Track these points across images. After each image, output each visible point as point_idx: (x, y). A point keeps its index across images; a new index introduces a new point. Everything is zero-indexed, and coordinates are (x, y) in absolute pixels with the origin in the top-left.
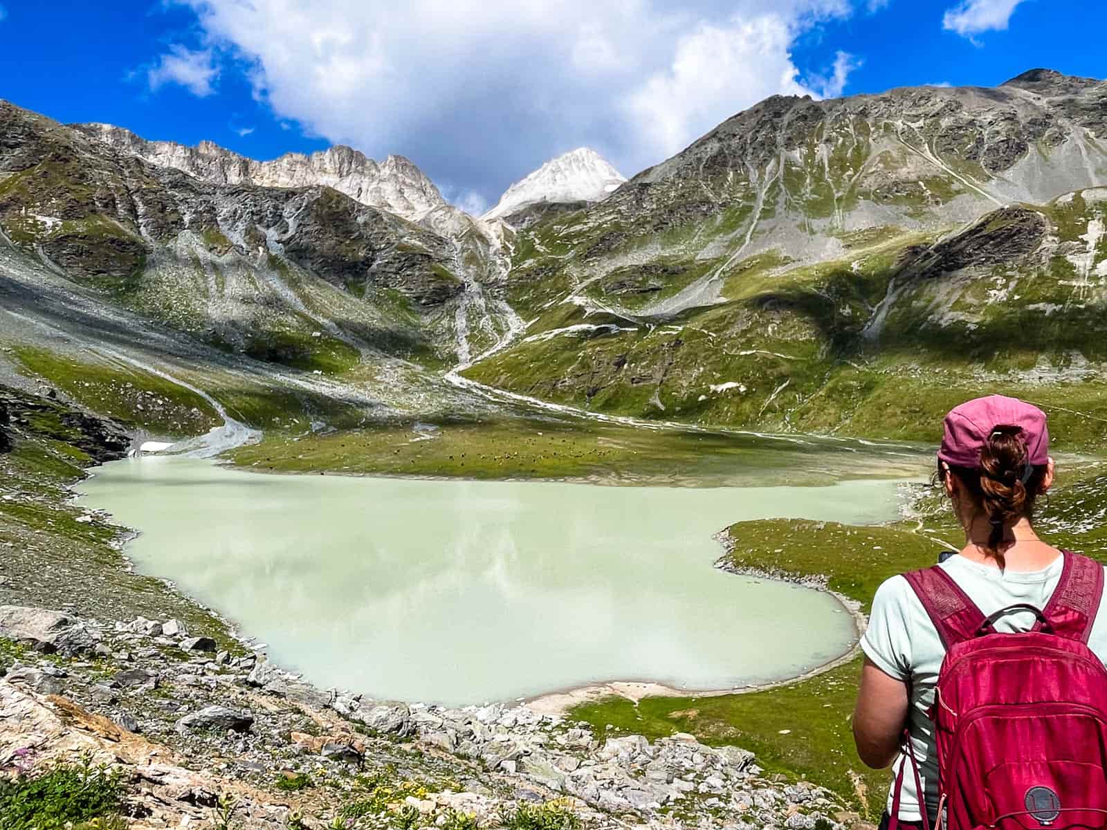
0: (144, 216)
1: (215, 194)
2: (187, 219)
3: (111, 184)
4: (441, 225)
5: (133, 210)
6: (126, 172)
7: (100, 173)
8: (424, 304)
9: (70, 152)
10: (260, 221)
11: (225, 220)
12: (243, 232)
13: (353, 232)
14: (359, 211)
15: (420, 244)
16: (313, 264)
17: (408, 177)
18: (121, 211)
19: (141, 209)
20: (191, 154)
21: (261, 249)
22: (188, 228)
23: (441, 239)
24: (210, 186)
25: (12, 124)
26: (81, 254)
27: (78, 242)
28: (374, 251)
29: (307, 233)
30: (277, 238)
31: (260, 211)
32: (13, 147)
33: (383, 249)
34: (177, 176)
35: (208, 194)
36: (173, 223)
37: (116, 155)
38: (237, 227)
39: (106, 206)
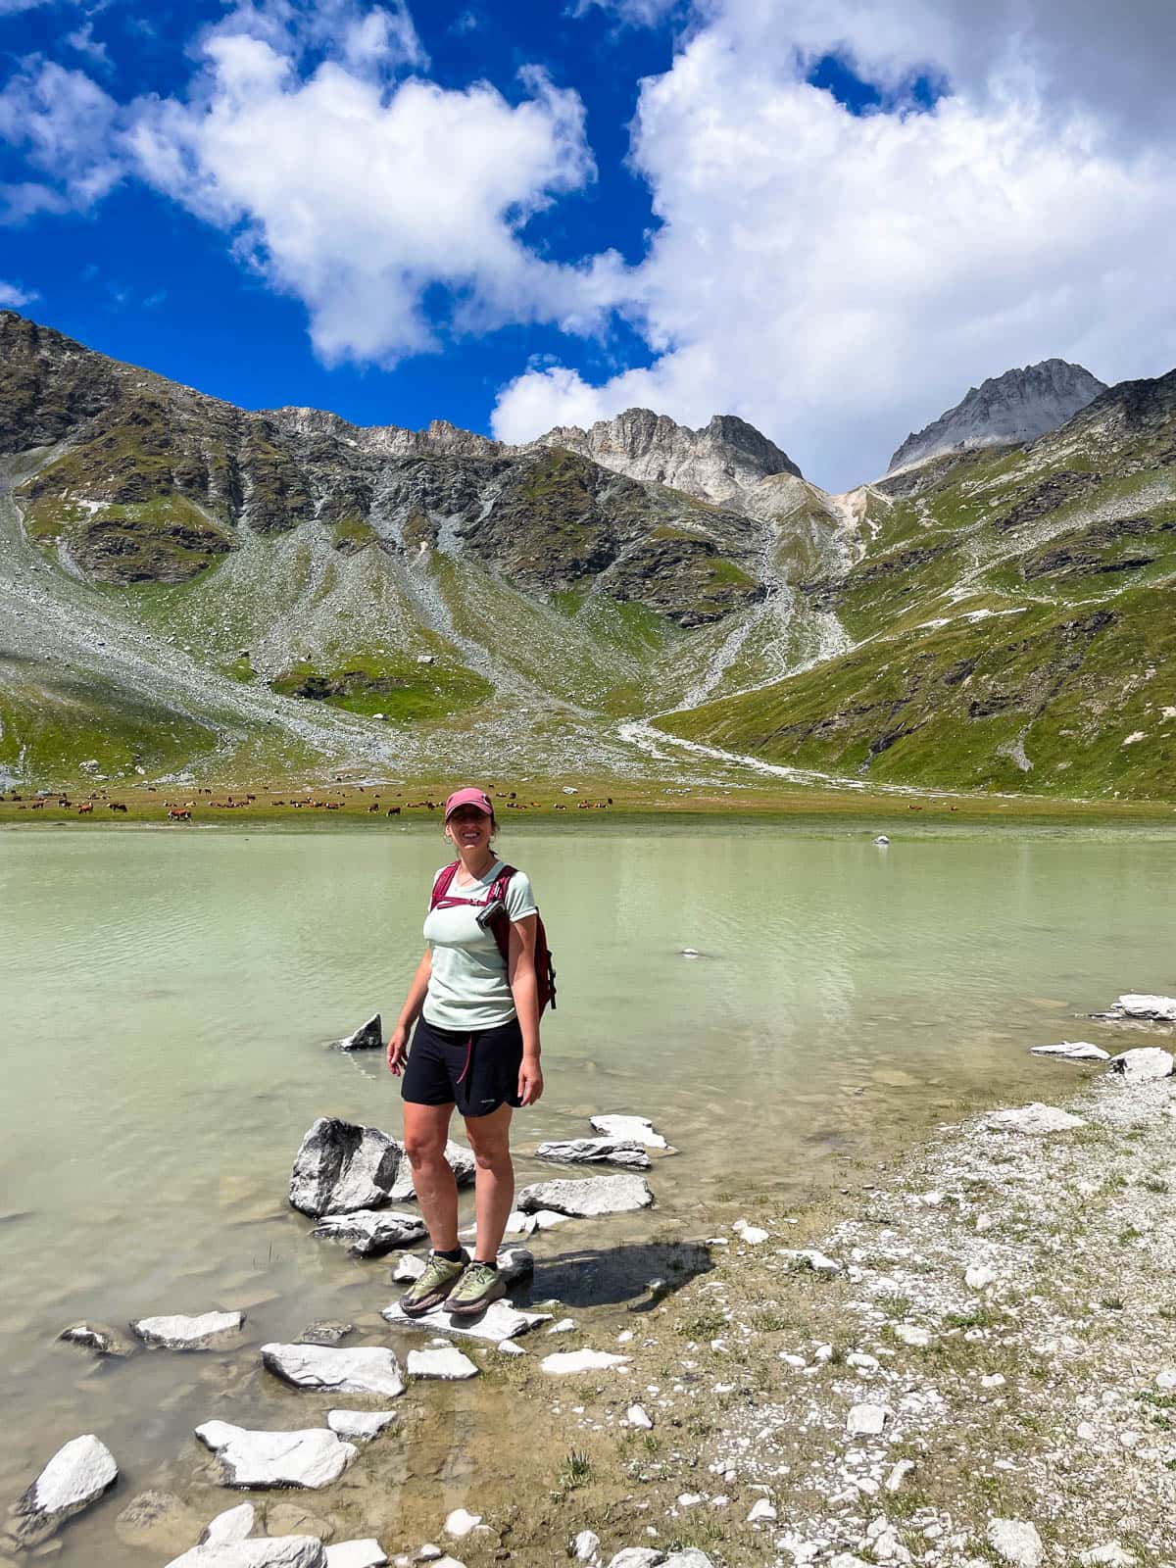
0: (250, 500)
1: (381, 470)
2: (318, 505)
3: (208, 455)
4: (761, 503)
5: (233, 491)
6: (244, 441)
7: (195, 440)
8: (684, 626)
9: (156, 411)
10: (436, 505)
11: (382, 505)
12: (405, 520)
13: (581, 514)
14: (605, 483)
15: (703, 529)
16: (505, 565)
17: (744, 449)
18: (213, 492)
19: (248, 492)
20: (417, 441)
21: (424, 545)
22: (319, 518)
23: (747, 523)
24: (375, 459)
25: (94, 382)
26: (121, 550)
27: (119, 533)
28: (615, 543)
29: (503, 517)
30: (457, 528)
31: (440, 489)
32: (92, 414)
33: (633, 540)
34: (323, 445)
35: (369, 469)
36: (294, 509)
37: (236, 418)
38: (397, 513)
39: (189, 484)
